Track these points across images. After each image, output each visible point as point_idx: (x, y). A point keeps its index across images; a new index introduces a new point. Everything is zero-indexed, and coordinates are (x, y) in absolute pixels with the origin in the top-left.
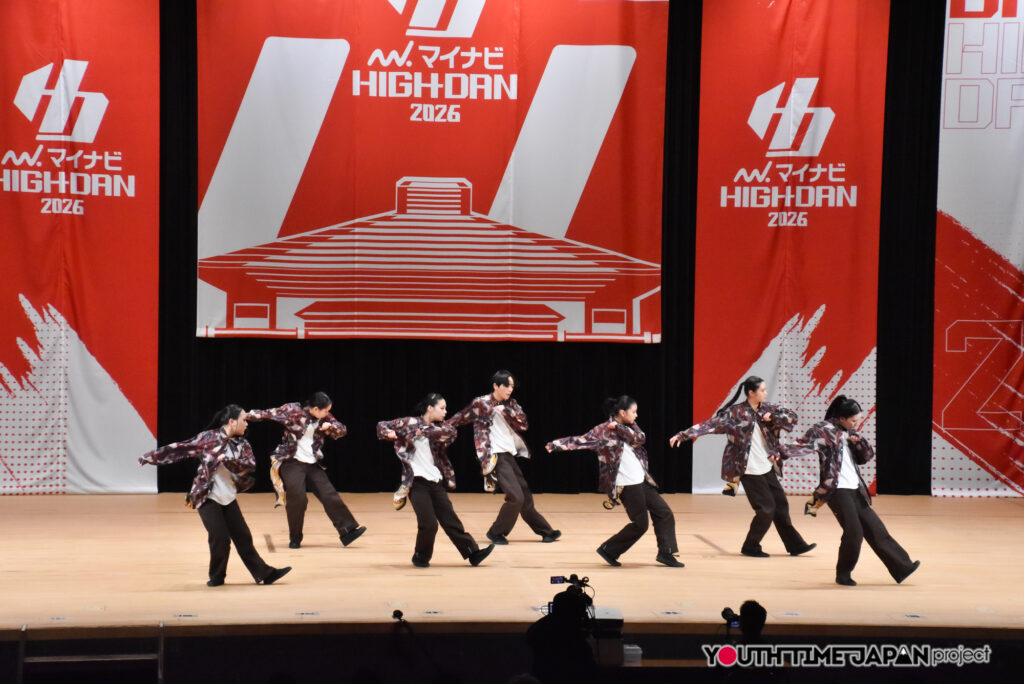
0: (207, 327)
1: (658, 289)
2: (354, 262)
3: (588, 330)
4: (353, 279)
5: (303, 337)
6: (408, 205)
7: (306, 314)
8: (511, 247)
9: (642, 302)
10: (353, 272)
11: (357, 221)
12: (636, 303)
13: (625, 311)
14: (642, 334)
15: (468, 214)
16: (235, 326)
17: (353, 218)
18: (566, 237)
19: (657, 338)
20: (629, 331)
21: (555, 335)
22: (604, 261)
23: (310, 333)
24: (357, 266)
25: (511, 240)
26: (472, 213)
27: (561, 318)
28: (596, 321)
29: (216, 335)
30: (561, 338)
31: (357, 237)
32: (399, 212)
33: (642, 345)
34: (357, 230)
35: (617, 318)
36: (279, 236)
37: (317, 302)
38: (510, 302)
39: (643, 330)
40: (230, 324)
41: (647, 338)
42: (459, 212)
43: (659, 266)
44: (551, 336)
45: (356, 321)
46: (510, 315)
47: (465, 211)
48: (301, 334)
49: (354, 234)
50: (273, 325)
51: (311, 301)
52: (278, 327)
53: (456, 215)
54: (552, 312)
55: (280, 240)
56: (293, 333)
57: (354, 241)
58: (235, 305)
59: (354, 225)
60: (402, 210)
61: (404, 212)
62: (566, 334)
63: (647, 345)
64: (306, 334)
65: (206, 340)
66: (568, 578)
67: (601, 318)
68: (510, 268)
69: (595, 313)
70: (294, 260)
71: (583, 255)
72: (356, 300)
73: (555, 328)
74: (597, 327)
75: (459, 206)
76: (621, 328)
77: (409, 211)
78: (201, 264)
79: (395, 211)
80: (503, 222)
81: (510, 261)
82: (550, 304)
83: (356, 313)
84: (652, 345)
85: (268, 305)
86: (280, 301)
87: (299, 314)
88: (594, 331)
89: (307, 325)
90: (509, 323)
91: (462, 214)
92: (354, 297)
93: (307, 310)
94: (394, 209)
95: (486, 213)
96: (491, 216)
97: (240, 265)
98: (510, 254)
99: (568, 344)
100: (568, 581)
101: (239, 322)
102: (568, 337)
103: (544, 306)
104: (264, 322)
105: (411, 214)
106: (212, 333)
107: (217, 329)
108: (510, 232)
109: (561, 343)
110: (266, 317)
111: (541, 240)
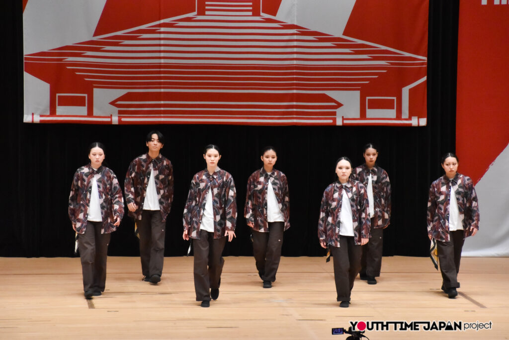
0: (33, 114)
1: (425, 79)
2: (160, 58)
3: (363, 115)
4: (160, 72)
5: (117, 123)
6: (207, 8)
7: (119, 103)
8: (295, 44)
9: (410, 90)
10: (160, 66)
11: (162, 21)
12: (405, 91)
13: (395, 98)
14: (410, 118)
15: (259, 15)
16: (57, 114)
17: (160, 19)
18: (344, 34)
19: (423, 122)
20: (399, 117)
21: (335, 120)
22: (377, 55)
23: (123, 119)
24: (162, 61)
25: (295, 37)
26: (262, 14)
27: (339, 105)
28: (369, 108)
29: (41, 121)
30: (339, 122)
31: (162, 36)
32: (199, 14)
33: (410, 128)
34: (162, 29)
35: (388, 105)
36: (95, 35)
37: (129, 93)
38: (295, 91)
39: (411, 115)
40: (53, 112)
41: (414, 122)
42: (251, 13)
43: (425, 58)
44: (331, 121)
45: (162, 109)
46: (295, 103)
47: (256, 13)
48: (115, 120)
49: (160, 33)
50: (90, 113)
51: (123, 92)
52: (95, 114)
53: (248, 16)
54: (332, 100)
55: (96, 38)
56: (109, 120)
57: (160, 39)
58: (57, 95)
59: (160, 26)
60: (202, 12)
61: (204, 14)
62: (343, 119)
63: (415, 127)
64: (120, 121)
65: (32, 125)
66: (347, 330)
67: (375, 105)
68: (295, 62)
69: (369, 100)
70: (110, 56)
71: (359, 50)
72: (162, 90)
73: (335, 114)
74: (370, 113)
75: (251, 8)
76: (392, 113)
77: (207, 13)
78: (26, 59)
79: (196, 13)
80: (289, 23)
81: (295, 56)
82: (331, 94)
83: (162, 102)
84: (419, 128)
85: (86, 95)
86: (97, 92)
87: (113, 103)
88: (368, 116)
89: (120, 112)
90: (295, 110)
91: (253, 15)
92: (160, 88)
93: (120, 99)
94: (195, 11)
95: (275, 15)
96: (279, 17)
97: (61, 60)
98: (295, 50)
99: (345, 127)
100: (346, 332)
101: (60, 110)
102: (345, 122)
103: (324, 95)
104: (83, 110)
105: (209, 15)
106: (37, 119)
107: (41, 116)
108: (294, 31)
109: (339, 127)
110: (85, 105)
111: (321, 37)
